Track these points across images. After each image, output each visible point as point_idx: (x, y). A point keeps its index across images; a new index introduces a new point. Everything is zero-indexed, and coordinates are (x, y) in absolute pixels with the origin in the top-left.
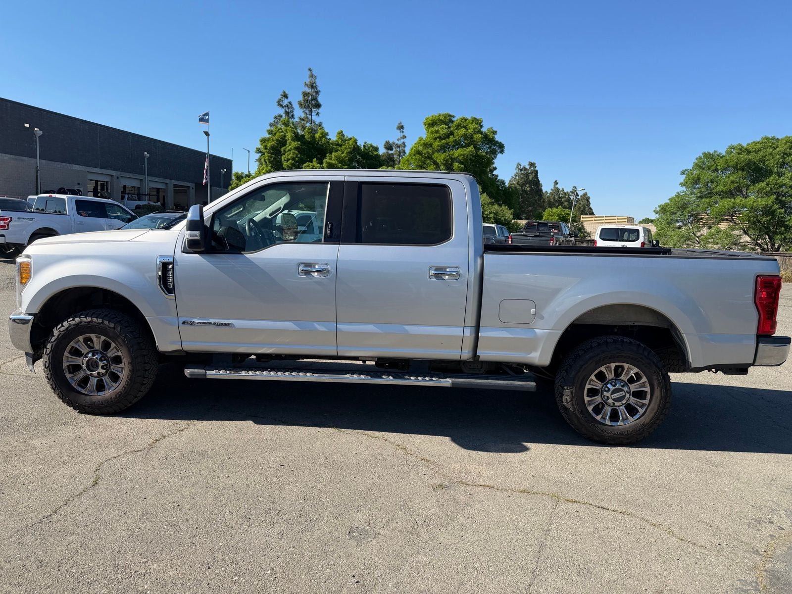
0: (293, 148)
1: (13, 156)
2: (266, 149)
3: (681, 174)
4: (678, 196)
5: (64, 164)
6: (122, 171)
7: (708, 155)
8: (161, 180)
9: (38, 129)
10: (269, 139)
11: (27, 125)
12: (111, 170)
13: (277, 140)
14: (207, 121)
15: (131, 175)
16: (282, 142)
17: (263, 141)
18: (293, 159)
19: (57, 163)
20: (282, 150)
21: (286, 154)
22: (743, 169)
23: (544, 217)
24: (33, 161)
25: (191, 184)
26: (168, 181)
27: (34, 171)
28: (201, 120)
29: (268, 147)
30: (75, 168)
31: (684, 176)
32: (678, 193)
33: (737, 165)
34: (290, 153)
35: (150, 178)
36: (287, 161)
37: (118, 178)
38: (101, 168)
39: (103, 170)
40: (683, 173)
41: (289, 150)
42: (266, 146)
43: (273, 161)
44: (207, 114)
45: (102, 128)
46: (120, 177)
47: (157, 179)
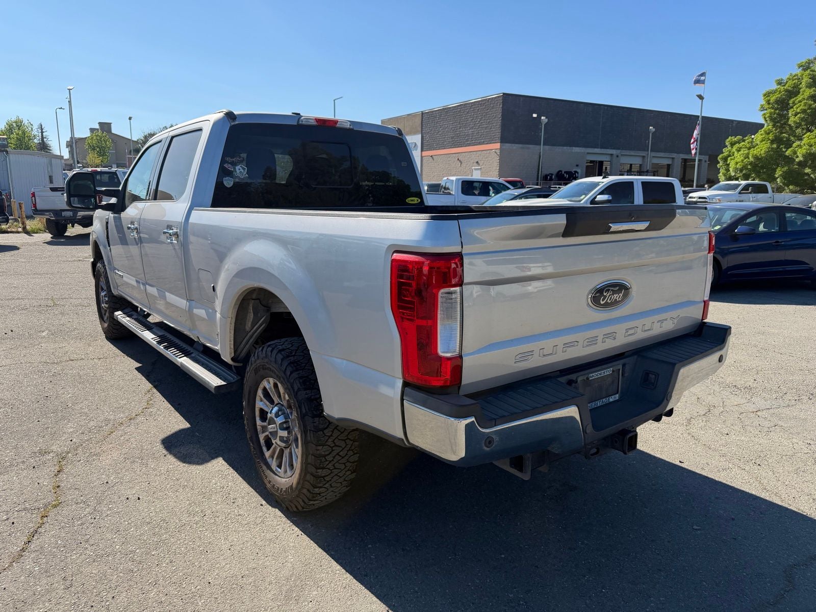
0: (806, 97)
1: (521, 145)
2: (769, 104)
5: (565, 148)
6: (622, 149)
8: (667, 155)
9: (545, 118)
10: (774, 92)
11: (535, 115)
12: (611, 149)
13: (787, 91)
14: (703, 82)
15: (632, 153)
16: (793, 92)
17: (767, 95)
18: (804, 111)
19: (558, 147)
20: (791, 102)
21: (795, 107)
24: (538, 147)
25: (703, 156)
26: (674, 155)
27: (537, 156)
28: (697, 82)
29: (771, 101)
30: (576, 151)
34: (801, 105)
35: (654, 154)
36: (796, 115)
37: (617, 156)
38: (601, 148)
39: (603, 149)
41: (800, 102)
42: (769, 101)
43: (775, 118)
44: (703, 74)
45: (606, 107)
46: (620, 155)
47: (662, 154)
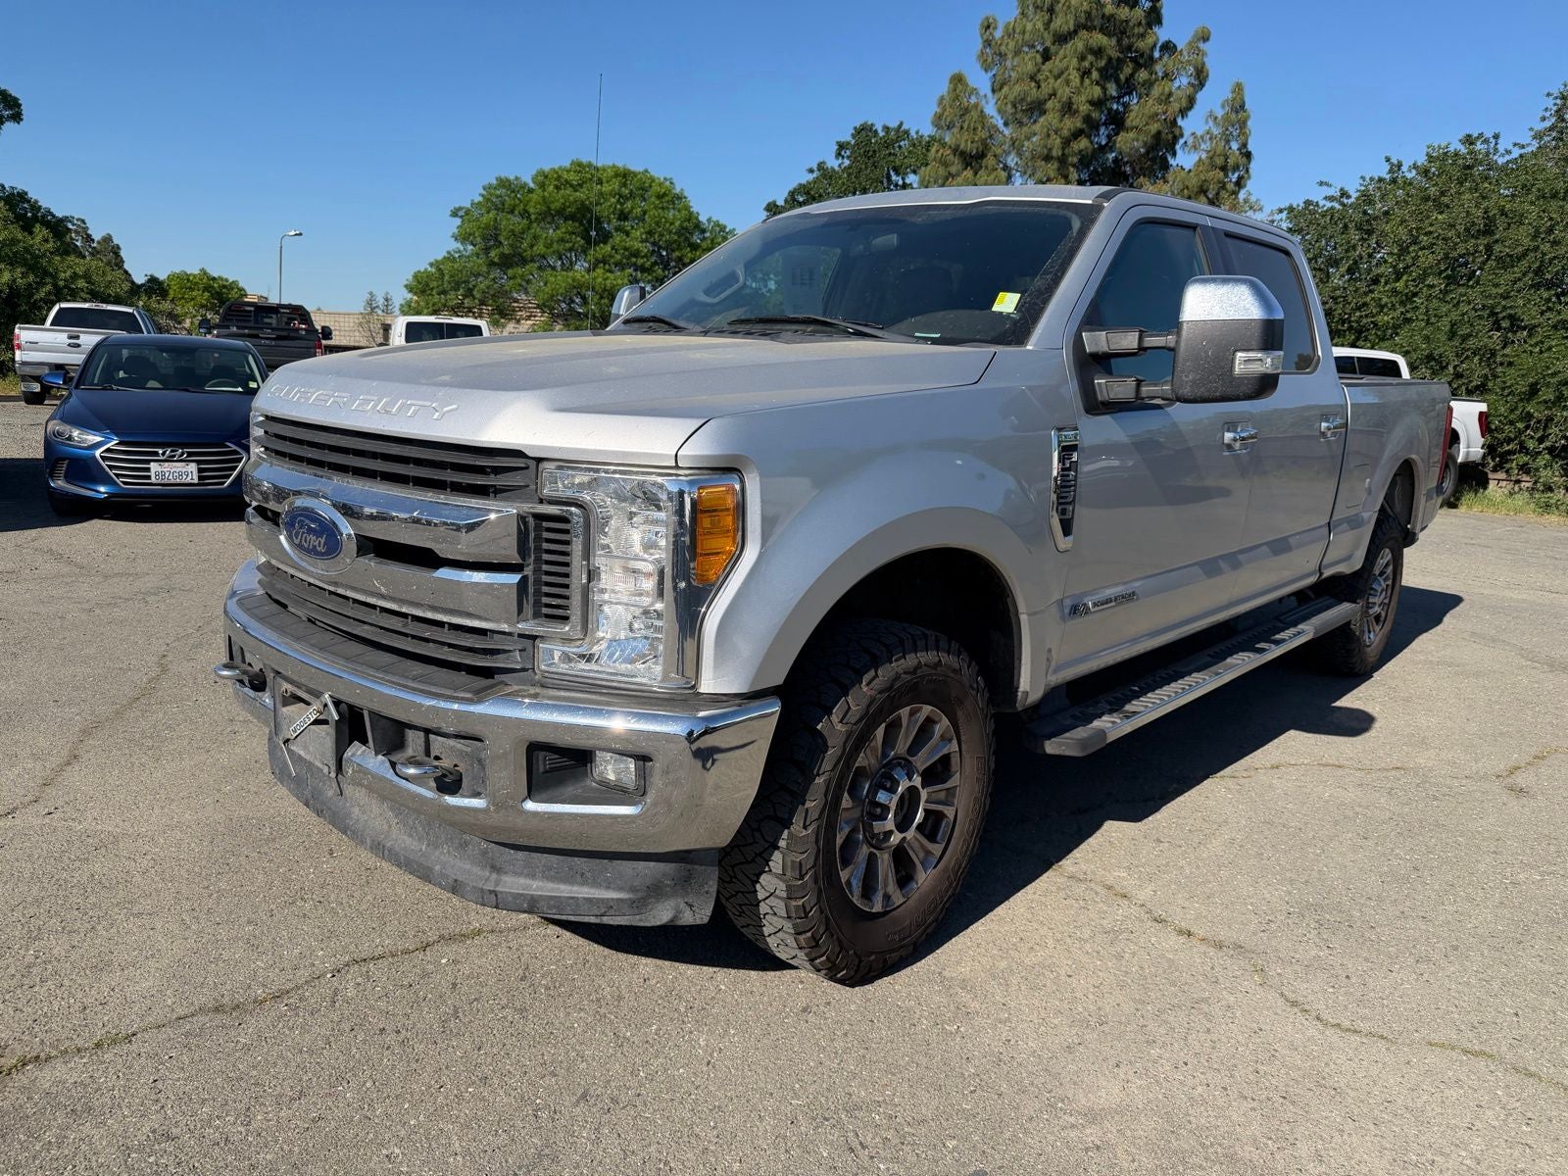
3: (451, 215)
4: (450, 258)
7: (504, 183)
22: (572, 217)
23: (171, 292)
31: (458, 221)
32: (449, 252)
33: (564, 209)
40: (454, 214)
